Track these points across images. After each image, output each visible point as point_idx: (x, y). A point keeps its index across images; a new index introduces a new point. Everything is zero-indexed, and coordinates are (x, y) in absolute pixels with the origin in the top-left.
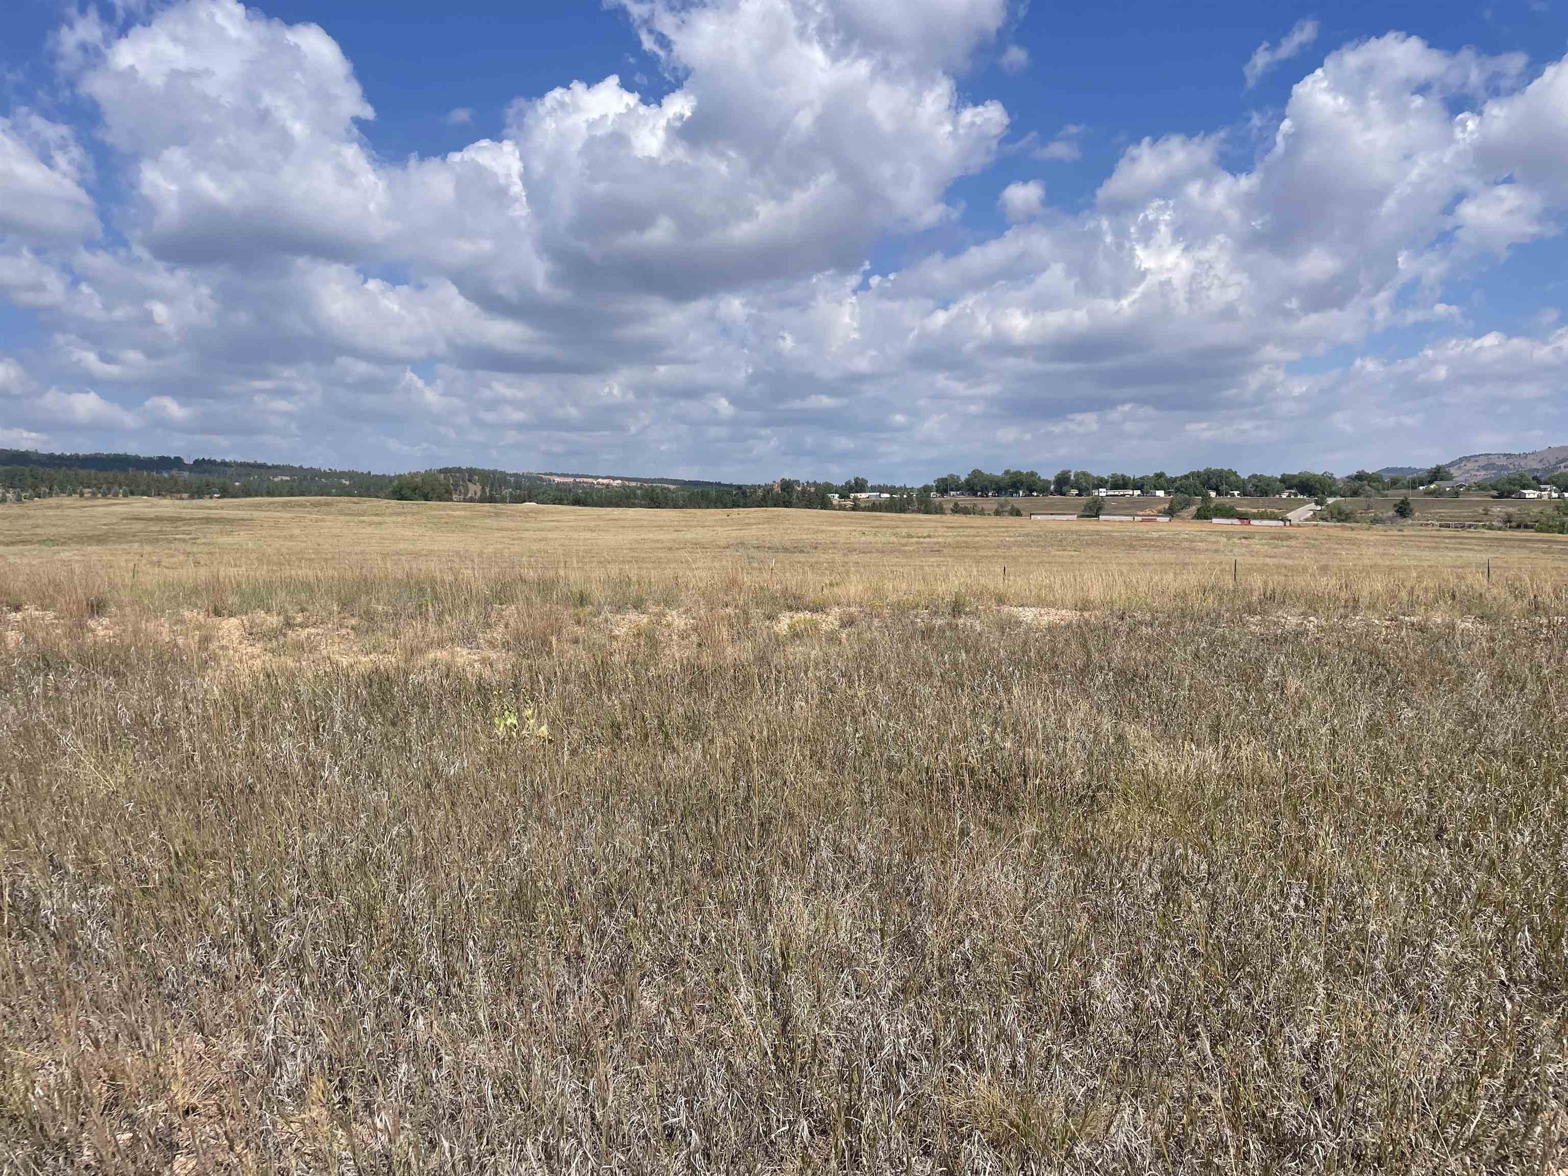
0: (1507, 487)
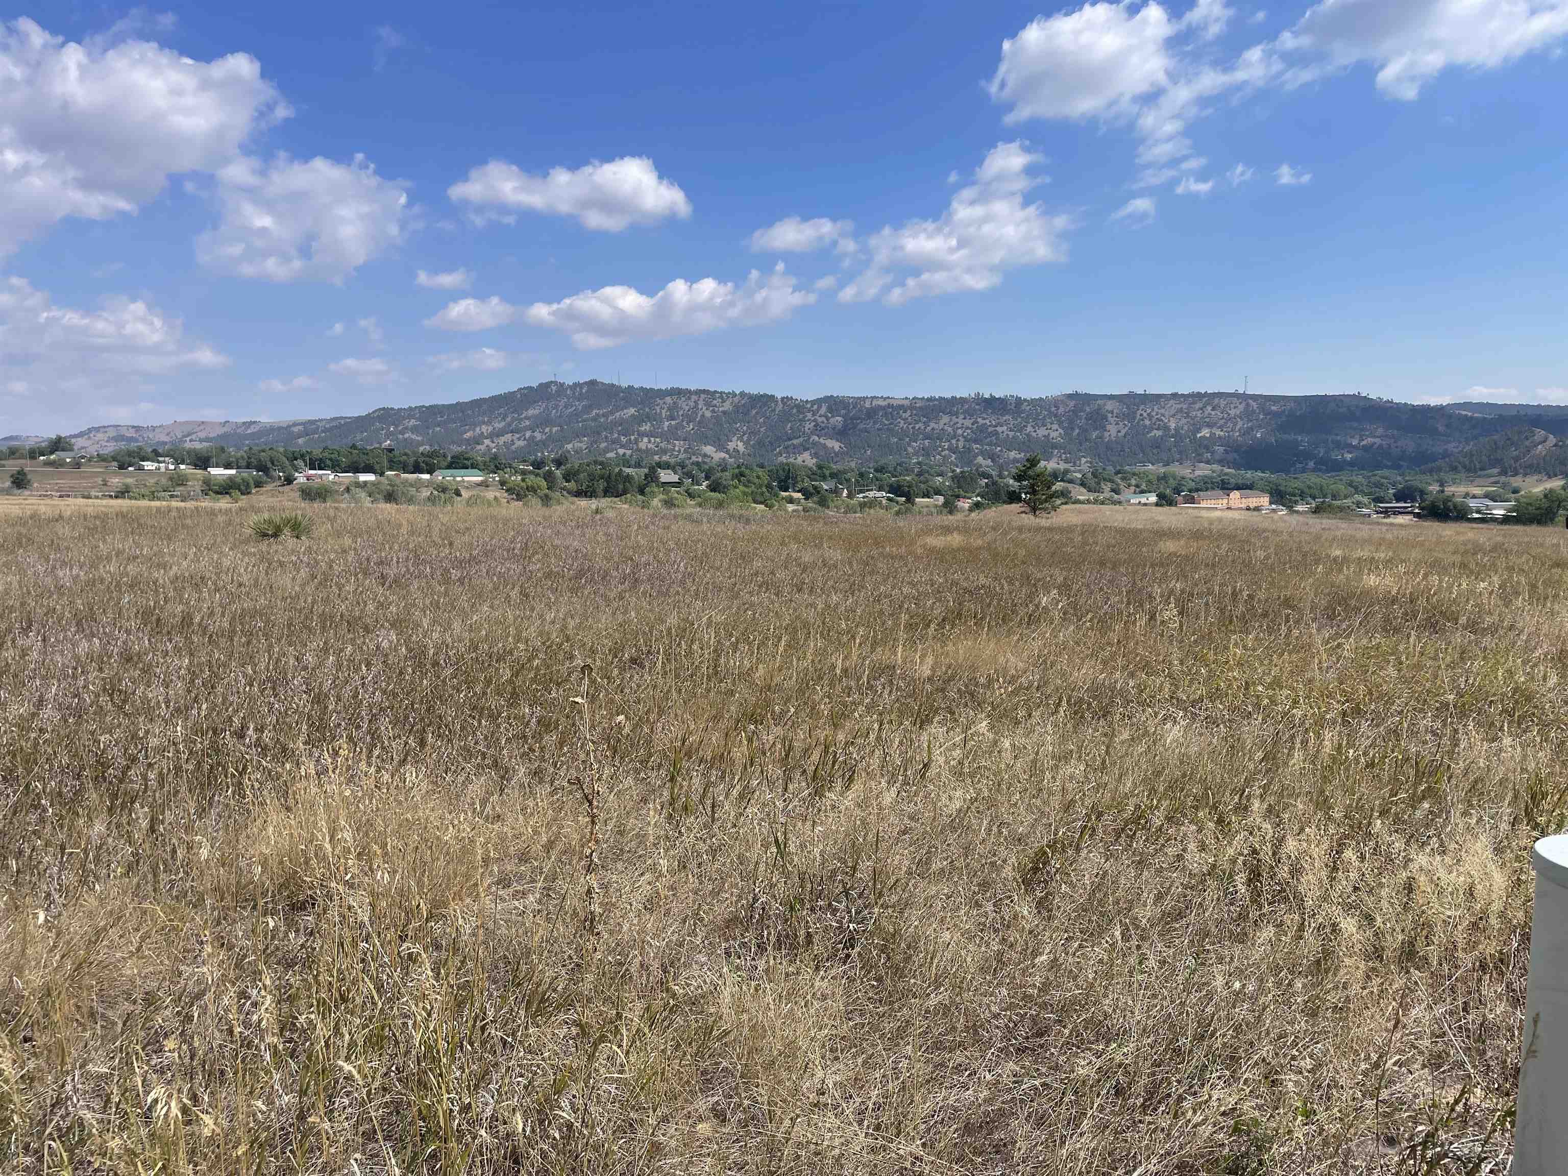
0: (127, 459)
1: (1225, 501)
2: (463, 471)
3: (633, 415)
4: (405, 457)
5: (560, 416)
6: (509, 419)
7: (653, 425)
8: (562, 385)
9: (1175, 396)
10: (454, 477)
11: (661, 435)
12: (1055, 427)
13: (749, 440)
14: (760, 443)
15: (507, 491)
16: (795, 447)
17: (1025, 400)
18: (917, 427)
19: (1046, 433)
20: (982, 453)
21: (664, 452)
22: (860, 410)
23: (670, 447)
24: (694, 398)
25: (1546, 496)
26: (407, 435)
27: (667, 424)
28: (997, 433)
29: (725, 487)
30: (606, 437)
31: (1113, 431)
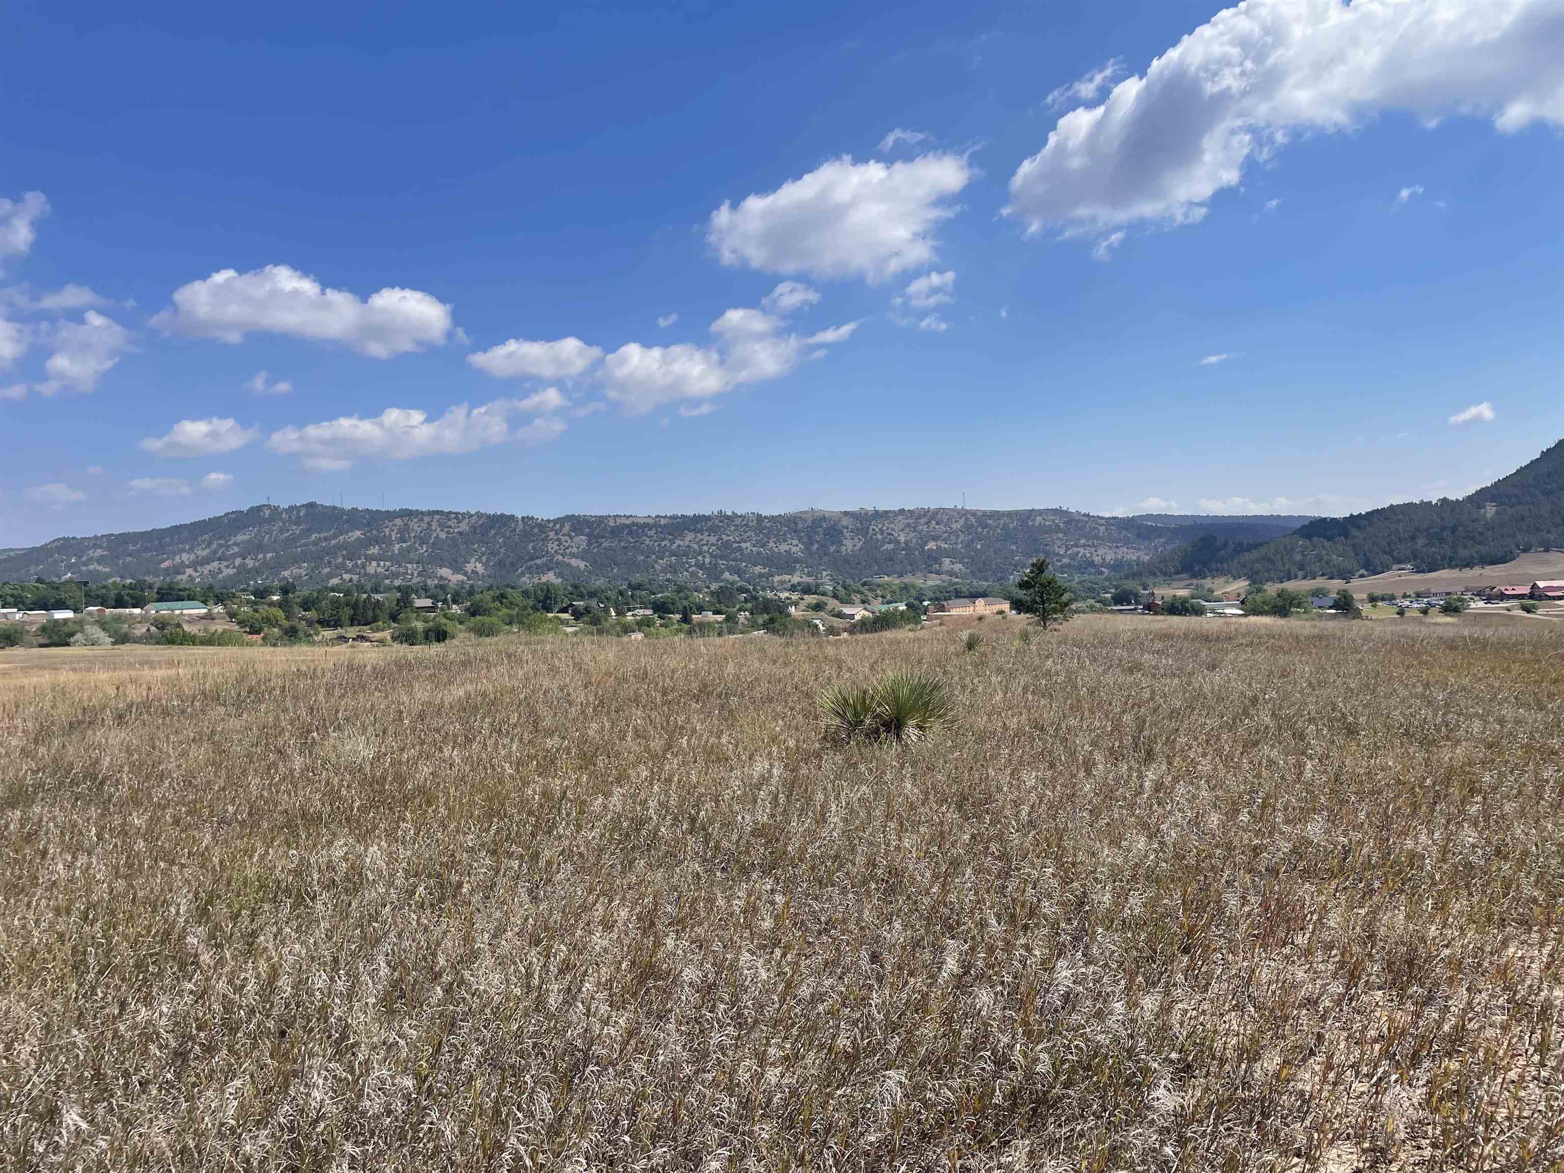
1: (972, 608)
2: (179, 604)
3: (358, 539)
4: (104, 591)
5: (275, 541)
6: (214, 546)
7: (381, 548)
8: (276, 508)
9: (902, 511)
10: (173, 610)
11: (392, 559)
12: (795, 542)
13: (488, 560)
14: (500, 564)
15: (239, 623)
16: (538, 567)
17: (766, 517)
18: (663, 544)
19: (787, 548)
20: (728, 568)
21: (395, 575)
22: (604, 529)
23: (401, 570)
24: (426, 519)
25: (1279, 595)
26: (91, 567)
27: (397, 546)
28: (740, 549)
29: (485, 610)
30: (329, 562)
31: (850, 545)
